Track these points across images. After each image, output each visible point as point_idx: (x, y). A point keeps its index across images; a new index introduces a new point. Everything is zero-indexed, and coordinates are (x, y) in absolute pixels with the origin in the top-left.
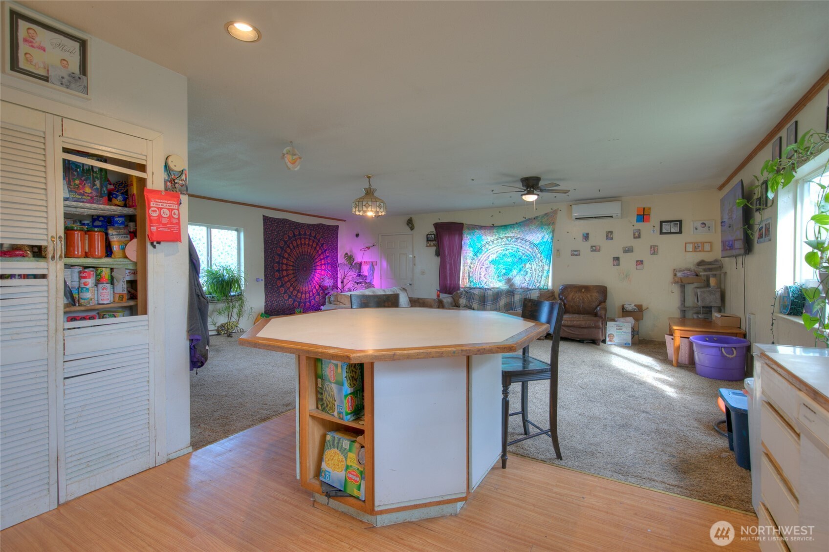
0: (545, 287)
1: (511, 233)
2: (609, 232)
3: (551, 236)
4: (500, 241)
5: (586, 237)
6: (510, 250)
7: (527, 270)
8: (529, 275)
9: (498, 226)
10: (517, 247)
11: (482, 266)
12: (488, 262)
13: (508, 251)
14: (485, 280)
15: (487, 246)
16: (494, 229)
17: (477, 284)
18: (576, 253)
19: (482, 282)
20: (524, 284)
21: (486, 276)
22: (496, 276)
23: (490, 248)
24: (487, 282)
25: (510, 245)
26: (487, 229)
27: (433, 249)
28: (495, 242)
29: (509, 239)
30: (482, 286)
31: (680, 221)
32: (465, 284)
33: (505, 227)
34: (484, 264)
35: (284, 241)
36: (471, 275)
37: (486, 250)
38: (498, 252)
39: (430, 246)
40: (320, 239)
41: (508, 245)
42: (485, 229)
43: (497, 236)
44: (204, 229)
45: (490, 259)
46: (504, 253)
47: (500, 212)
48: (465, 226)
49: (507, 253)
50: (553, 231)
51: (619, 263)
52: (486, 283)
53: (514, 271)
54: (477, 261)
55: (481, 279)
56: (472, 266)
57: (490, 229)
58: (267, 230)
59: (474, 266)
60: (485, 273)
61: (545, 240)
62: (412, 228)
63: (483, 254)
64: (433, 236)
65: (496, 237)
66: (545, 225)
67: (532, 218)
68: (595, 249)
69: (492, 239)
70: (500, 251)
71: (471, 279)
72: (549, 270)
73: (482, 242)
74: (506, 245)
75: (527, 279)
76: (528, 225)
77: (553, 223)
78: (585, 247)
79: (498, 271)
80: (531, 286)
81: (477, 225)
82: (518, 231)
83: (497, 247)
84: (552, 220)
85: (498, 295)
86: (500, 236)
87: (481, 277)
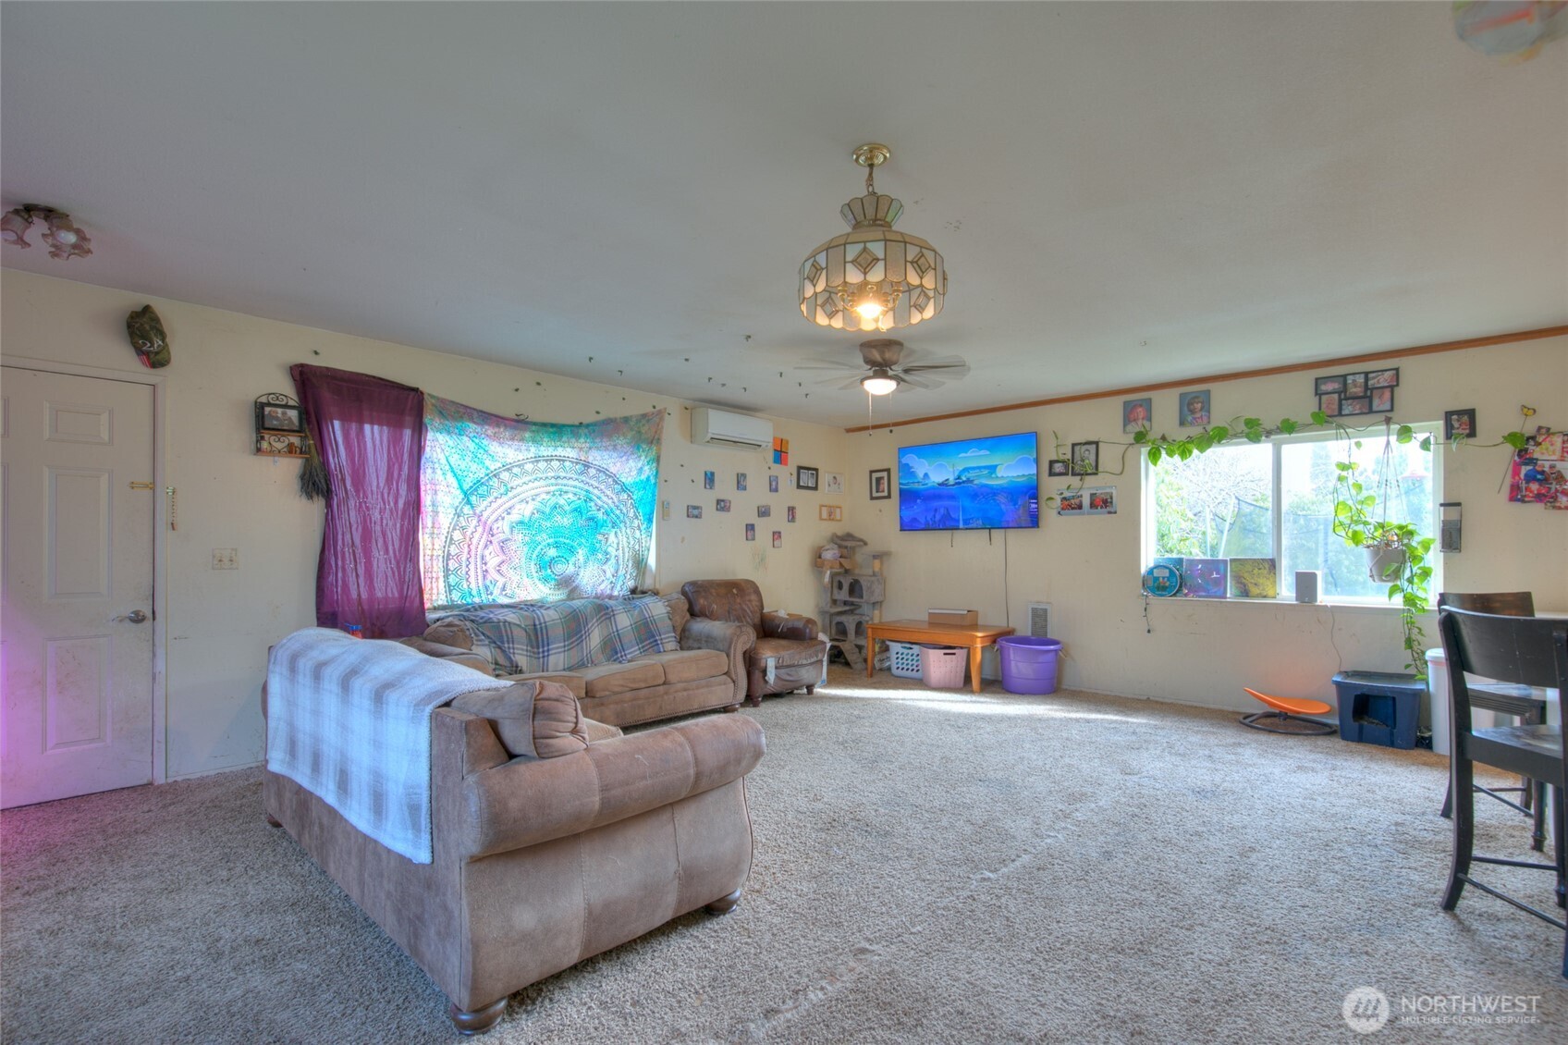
1: (569, 450)
2: (741, 474)
3: (653, 470)
4: (541, 465)
5: (710, 479)
6: (570, 495)
7: (610, 549)
8: (613, 561)
9: (535, 424)
10: (586, 487)
11: (489, 538)
12: (506, 525)
13: (566, 497)
14: (501, 581)
15: (505, 476)
16: (525, 430)
17: (474, 593)
18: (696, 512)
19: (491, 588)
20: (602, 587)
21: (504, 568)
22: (533, 569)
23: (514, 484)
24: (508, 587)
25: (569, 482)
26: (506, 426)
27: (289, 468)
28: (529, 467)
29: (567, 464)
30: (491, 598)
31: (816, 470)
33: (556, 430)
34: (495, 531)
36: (452, 565)
37: (502, 490)
38: (539, 499)
39: (272, 452)
41: (565, 481)
42: (498, 426)
43: (533, 449)
45: (515, 517)
46: (553, 501)
47: (538, 384)
48: (429, 401)
49: (562, 502)
50: (658, 460)
51: (754, 535)
52: (504, 589)
53: (580, 551)
54: (475, 522)
55: (488, 578)
57: (511, 428)
59: (464, 534)
60: (500, 557)
61: (643, 477)
62: (156, 360)
63: (490, 499)
65: (532, 454)
66: (644, 441)
67: (616, 419)
68: (722, 505)
69: (521, 457)
70: (544, 496)
71: (452, 580)
73: (487, 462)
74: (560, 481)
75: (609, 575)
76: (609, 436)
77: (658, 441)
78: (707, 499)
79: (536, 553)
80: (619, 588)
81: (474, 409)
82: (588, 445)
83: (537, 484)
84: (656, 432)
85: (579, 619)
86: (541, 454)
87: (486, 571)
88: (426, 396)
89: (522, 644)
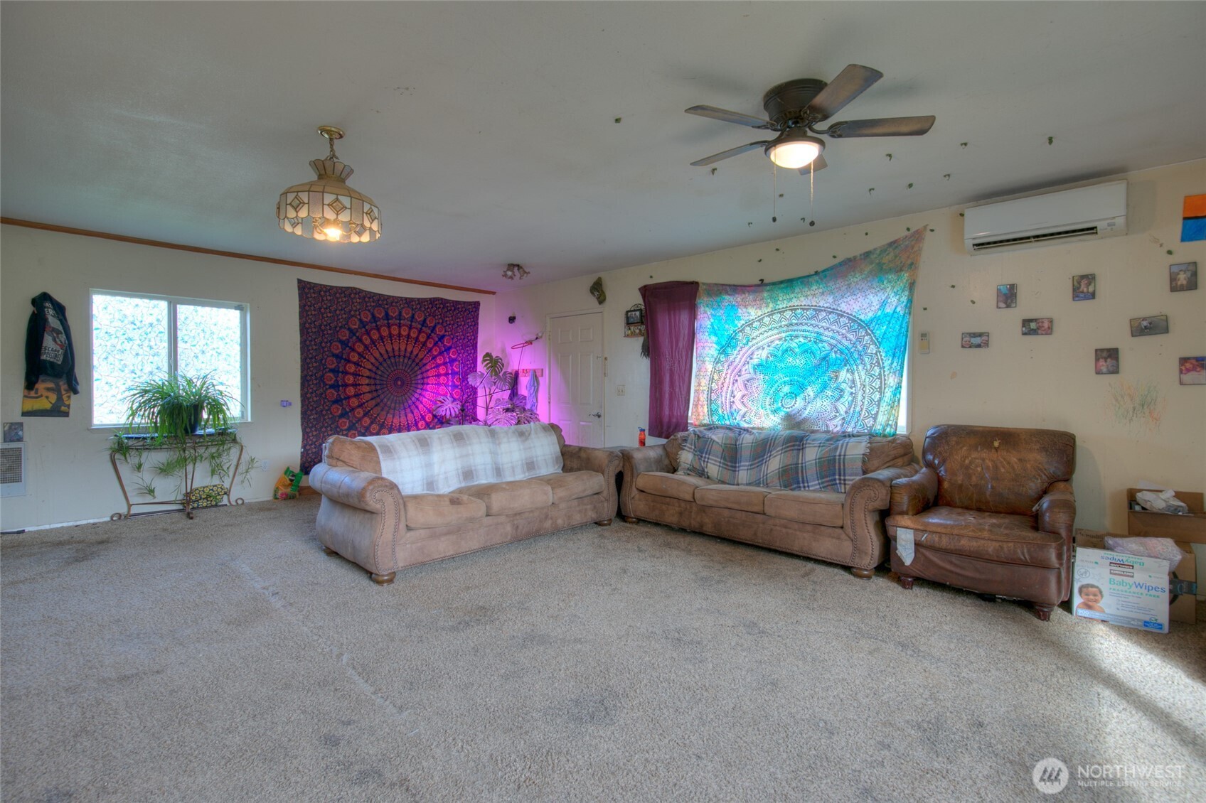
0: (888, 430)
1: (802, 299)
2: (1083, 277)
3: (904, 299)
4: (777, 317)
5: (1008, 297)
6: (801, 339)
7: (843, 386)
8: (847, 398)
9: (774, 284)
10: (816, 330)
11: (737, 377)
12: (750, 367)
13: (796, 340)
14: (744, 410)
15: (748, 330)
16: (762, 291)
17: (726, 417)
18: (977, 341)
19: (735, 414)
20: (835, 422)
21: (745, 400)
22: (768, 402)
23: (754, 335)
24: (748, 415)
25: (800, 327)
26: (749, 292)
27: (638, 342)
28: (767, 320)
29: (799, 311)
30: (735, 422)
32: (701, 418)
33: (788, 284)
34: (742, 372)
35: (349, 329)
36: (713, 397)
37: (745, 341)
38: (773, 345)
39: (633, 335)
40: (435, 326)
41: (795, 328)
42: (744, 293)
43: (771, 305)
44: (163, 305)
45: (755, 361)
46: (786, 345)
47: (777, 250)
48: (701, 288)
49: (793, 345)
50: (912, 286)
51: (1118, 367)
52: (744, 417)
53: (809, 388)
54: (726, 366)
55: (734, 407)
56: (716, 377)
57: (755, 292)
58: (307, 308)
59: (720, 376)
60: (744, 392)
61: (889, 310)
62: (601, 300)
63: (738, 348)
64: (638, 313)
65: (769, 310)
66: (890, 270)
67: (855, 258)
68: (1032, 327)
69: (760, 313)
70: (777, 342)
71: (714, 407)
72: (899, 387)
73: (736, 322)
74: (791, 328)
75: (842, 409)
76: (843, 276)
77: (912, 266)
78: (1005, 324)
79: (773, 389)
80: (853, 425)
81: (727, 285)
82: (821, 290)
83: (771, 333)
84: (908, 257)
85: (766, 445)
86: (777, 307)
87: (733, 402)
88: (700, 285)
89: (717, 457)
